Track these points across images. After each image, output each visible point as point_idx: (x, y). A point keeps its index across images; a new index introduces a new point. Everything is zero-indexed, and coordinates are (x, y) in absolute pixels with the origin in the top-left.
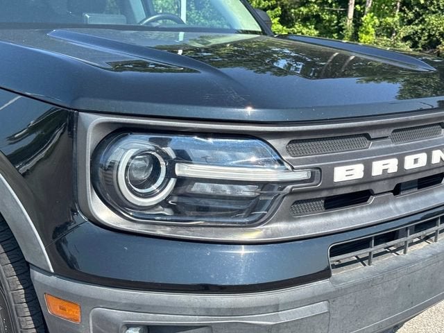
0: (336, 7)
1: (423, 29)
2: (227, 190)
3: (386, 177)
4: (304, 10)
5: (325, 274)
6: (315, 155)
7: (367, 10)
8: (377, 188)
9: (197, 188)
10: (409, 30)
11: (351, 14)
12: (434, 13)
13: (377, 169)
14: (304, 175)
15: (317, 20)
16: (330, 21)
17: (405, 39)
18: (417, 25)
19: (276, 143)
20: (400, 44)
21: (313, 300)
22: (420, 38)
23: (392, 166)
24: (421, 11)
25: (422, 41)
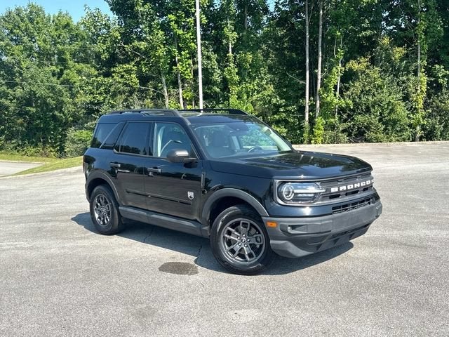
0: (297, 114)
1: (354, 125)
2: (305, 195)
3: (343, 191)
4: (277, 117)
5: (331, 214)
6: (326, 185)
7: (317, 115)
8: (341, 194)
9: (300, 195)
10: (345, 125)
11: (307, 118)
12: (360, 114)
13: (341, 189)
14: (324, 191)
15: (286, 122)
16: (294, 123)
17: (343, 131)
18: (350, 122)
19: (318, 184)
20: (340, 134)
21: (329, 219)
22: (353, 130)
23: (344, 188)
24: (352, 113)
25: (354, 132)
